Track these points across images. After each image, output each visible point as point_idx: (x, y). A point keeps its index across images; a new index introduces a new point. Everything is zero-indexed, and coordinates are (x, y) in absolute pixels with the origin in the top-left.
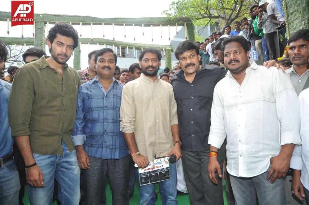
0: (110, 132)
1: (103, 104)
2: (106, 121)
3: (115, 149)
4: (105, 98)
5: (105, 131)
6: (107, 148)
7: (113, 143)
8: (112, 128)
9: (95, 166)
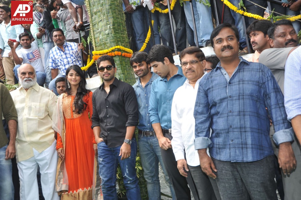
0: (237, 128)
1: (227, 94)
2: (230, 114)
3: (247, 148)
4: (227, 86)
5: (231, 127)
6: (235, 147)
7: (242, 142)
8: (239, 122)
9: (222, 170)
